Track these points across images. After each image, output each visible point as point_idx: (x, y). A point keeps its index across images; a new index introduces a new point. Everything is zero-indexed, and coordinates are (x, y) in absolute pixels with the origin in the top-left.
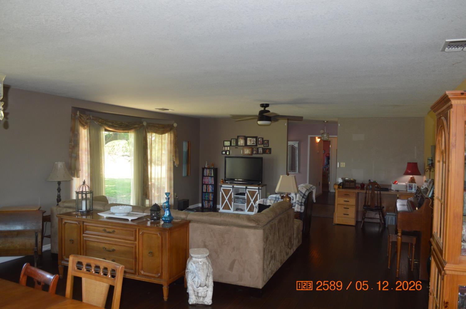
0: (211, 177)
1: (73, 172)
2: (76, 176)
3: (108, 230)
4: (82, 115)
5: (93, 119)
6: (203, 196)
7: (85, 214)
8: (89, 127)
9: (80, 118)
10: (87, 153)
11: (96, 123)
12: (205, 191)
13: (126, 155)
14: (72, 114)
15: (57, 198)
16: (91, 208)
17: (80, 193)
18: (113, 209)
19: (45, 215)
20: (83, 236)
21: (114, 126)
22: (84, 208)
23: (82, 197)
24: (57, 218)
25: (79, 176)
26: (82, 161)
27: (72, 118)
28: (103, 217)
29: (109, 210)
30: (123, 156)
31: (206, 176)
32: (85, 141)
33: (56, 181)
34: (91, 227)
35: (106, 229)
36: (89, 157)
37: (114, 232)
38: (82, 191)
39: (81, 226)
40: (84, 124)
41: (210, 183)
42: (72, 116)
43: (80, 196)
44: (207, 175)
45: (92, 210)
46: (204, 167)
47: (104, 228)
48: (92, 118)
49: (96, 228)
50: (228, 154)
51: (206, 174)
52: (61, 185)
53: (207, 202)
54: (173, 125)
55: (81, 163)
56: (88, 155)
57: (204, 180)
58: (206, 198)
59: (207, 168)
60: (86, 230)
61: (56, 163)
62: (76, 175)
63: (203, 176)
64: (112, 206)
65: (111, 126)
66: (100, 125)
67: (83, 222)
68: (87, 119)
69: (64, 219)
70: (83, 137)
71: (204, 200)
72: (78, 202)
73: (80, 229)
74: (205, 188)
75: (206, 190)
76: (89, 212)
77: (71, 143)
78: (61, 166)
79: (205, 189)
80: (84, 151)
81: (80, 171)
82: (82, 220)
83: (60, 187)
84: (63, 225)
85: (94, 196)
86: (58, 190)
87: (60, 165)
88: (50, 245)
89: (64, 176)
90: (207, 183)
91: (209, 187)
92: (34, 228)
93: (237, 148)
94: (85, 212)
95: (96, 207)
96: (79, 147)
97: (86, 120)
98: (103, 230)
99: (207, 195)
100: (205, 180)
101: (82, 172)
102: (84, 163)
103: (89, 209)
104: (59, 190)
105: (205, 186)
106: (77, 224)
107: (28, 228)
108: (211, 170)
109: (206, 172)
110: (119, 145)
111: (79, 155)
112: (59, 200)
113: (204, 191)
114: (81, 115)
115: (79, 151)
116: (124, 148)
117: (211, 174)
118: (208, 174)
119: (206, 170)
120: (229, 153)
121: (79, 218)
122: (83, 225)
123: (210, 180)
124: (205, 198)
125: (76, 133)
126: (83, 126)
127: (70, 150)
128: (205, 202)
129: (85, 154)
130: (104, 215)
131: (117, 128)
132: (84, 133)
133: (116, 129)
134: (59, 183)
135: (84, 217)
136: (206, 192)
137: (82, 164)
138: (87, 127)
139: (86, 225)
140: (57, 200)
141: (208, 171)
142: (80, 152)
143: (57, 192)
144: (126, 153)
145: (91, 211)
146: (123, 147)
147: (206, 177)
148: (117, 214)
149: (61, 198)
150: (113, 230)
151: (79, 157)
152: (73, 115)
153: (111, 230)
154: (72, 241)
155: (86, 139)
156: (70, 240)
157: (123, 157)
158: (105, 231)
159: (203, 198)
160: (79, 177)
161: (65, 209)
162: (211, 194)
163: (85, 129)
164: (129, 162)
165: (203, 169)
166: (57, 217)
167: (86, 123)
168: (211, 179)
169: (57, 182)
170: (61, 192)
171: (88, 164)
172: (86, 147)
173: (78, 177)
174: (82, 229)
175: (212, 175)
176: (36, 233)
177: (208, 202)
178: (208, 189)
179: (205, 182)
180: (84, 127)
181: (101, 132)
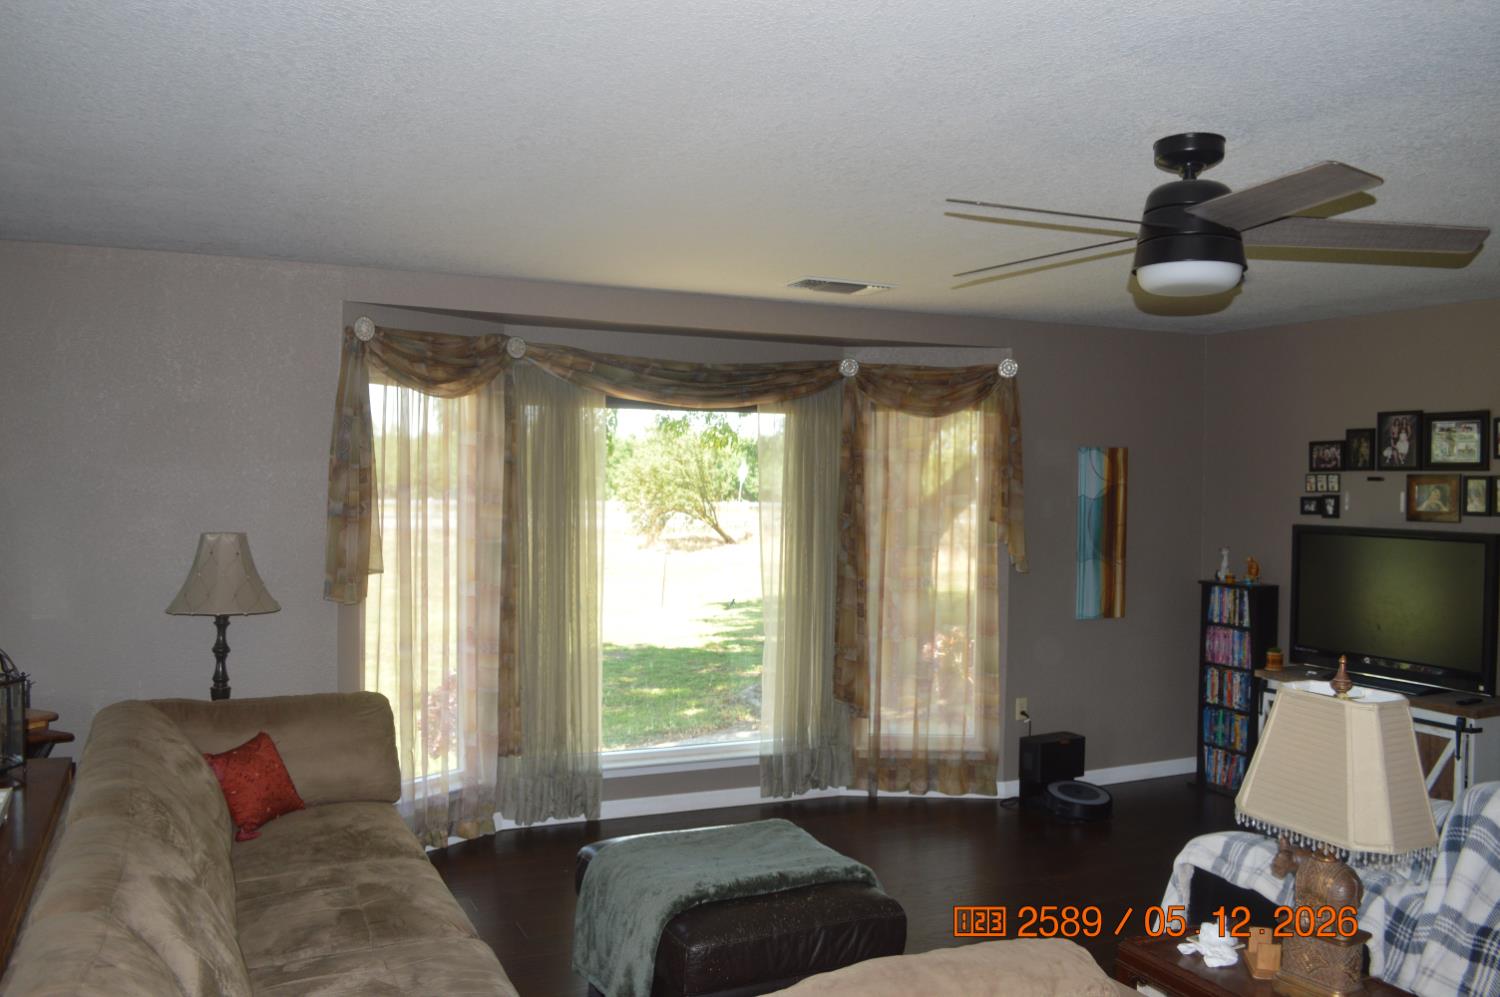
0: (1241, 628)
6: (1206, 724)
12: (1216, 700)
15: (211, 684)
31: (1220, 624)
33: (210, 613)
41: (1236, 664)
44: (1225, 621)
46: (1210, 577)
50: (1330, 510)
51: (1221, 614)
52: (229, 629)
53: (1221, 754)
54: (996, 368)
57: (1208, 643)
58: (1220, 736)
59: (1225, 586)
63: (1206, 623)
71: (1208, 745)
74: (1213, 685)
75: (1221, 695)
79: (1216, 692)
83: (224, 640)
86: (215, 650)
90: (1224, 662)
91: (1231, 681)
93: (1379, 479)
99: (1224, 722)
100: (1217, 642)
104: (221, 651)
105: (1213, 676)
108: (1242, 597)
109: (1222, 603)
113: (1212, 699)
117: (1241, 617)
118: (1226, 614)
119: (1222, 592)
120: (1337, 507)
123: (1236, 647)
124: (1215, 734)
128: (1213, 757)
134: (222, 622)
136: (1217, 707)
141: (1229, 596)
143: (212, 658)
147: (1221, 632)
159: (1206, 734)
162: (1239, 718)
165: (1207, 588)
168: (1240, 644)
170: (228, 661)
175: (1246, 622)
177: (1226, 756)
178: (1226, 693)
179: (1213, 656)
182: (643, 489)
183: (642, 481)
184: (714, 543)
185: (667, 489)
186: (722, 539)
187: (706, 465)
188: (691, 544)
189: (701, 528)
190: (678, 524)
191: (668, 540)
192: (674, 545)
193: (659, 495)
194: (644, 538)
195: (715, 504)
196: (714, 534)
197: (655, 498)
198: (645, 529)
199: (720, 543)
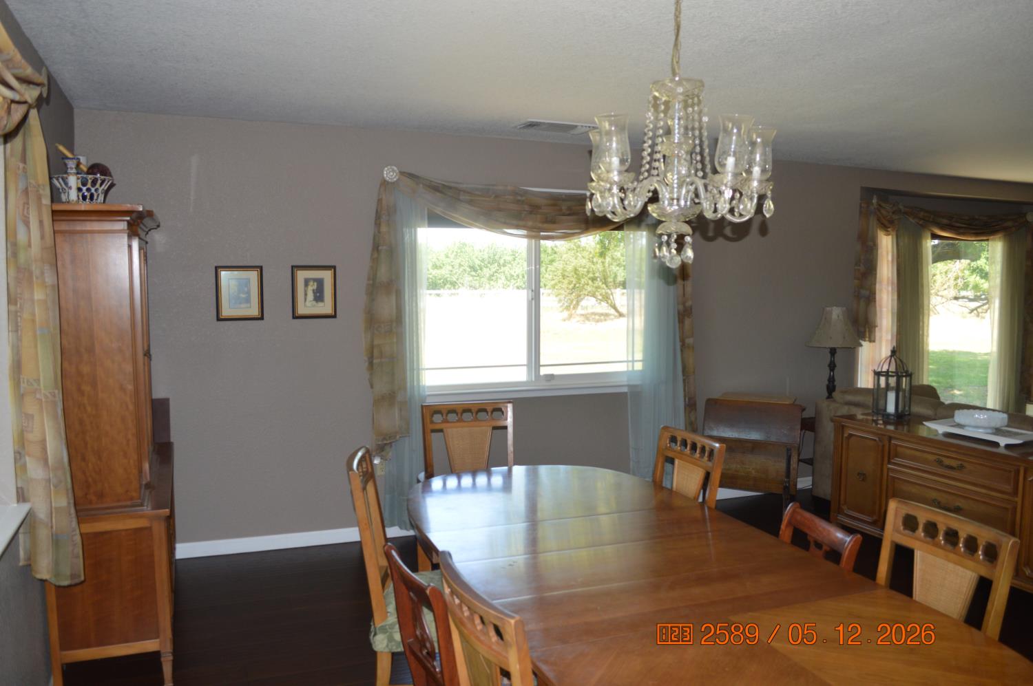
1: (862, 329)
2: (867, 339)
3: (947, 462)
4: (883, 205)
5: (905, 213)
7: (892, 421)
8: (897, 231)
9: (879, 211)
10: (890, 289)
11: (913, 221)
13: (963, 297)
14: (861, 204)
15: (827, 383)
16: (907, 408)
17: (883, 375)
18: (960, 416)
19: (806, 415)
20: (888, 469)
21: (953, 226)
22: (891, 408)
23: (887, 384)
24: (832, 424)
25: (875, 338)
26: (881, 307)
27: (861, 212)
28: (937, 431)
29: (953, 416)
30: (956, 298)
32: (888, 261)
33: (827, 346)
34: (908, 452)
35: (943, 459)
36: (896, 297)
37: (961, 467)
38: (888, 372)
39: (883, 446)
40: (886, 223)
42: (861, 207)
43: (883, 380)
45: (909, 415)
47: (938, 457)
48: (903, 211)
49: (918, 454)
52: (836, 355)
55: (878, 309)
56: (892, 293)
60: (896, 456)
61: (828, 309)
62: (867, 335)
64: (959, 409)
65: (947, 225)
66: (921, 225)
67: (890, 438)
68: (893, 213)
69: (846, 426)
70: (884, 253)
72: (877, 394)
73: (883, 451)
76: (901, 418)
77: (860, 266)
78: (838, 316)
80: (885, 282)
81: (877, 329)
82: (888, 434)
83: (834, 360)
84: (844, 439)
85: (915, 383)
86: (829, 366)
87: (836, 313)
88: (810, 478)
89: (844, 338)
92: (784, 440)
94: (892, 417)
95: (917, 409)
96: (876, 274)
97: (891, 214)
98: (935, 460)
101: (881, 329)
102: (884, 310)
103: (902, 411)
104: (832, 366)
106: (875, 440)
107: (773, 439)
110: (946, 273)
111: (875, 294)
112: (831, 388)
114: (880, 205)
115: (875, 284)
116: (959, 281)
121: (880, 429)
122: (890, 445)
125: (870, 243)
126: (885, 227)
127: (856, 281)
129: (888, 292)
130: (939, 428)
131: (961, 231)
132: (886, 244)
133: (959, 234)
134: (833, 351)
135: (891, 428)
137: (881, 311)
138: (893, 230)
139: (897, 445)
140: (828, 387)
142: (878, 286)
143: (827, 369)
144: (963, 293)
145: (905, 415)
146: (956, 279)
148: (970, 429)
149: (836, 383)
150: (960, 463)
151: (875, 298)
152: (863, 205)
153: (954, 463)
154: (863, 476)
155: (890, 258)
156: (859, 474)
157: (955, 301)
158: (940, 463)
160: (874, 341)
161: (846, 408)
163: (888, 235)
164: (971, 313)
166: (832, 420)
167: (891, 222)
169: (829, 350)
170: (835, 371)
171: (892, 313)
172: (890, 275)
173: (872, 340)
174: (887, 452)
176: (789, 450)
180: (888, 231)
181: (924, 242)
182: (566, 281)
183: (564, 277)
184: (612, 317)
185: (583, 281)
186: (616, 314)
187: (607, 265)
188: (597, 317)
189: (604, 308)
190: (589, 304)
191: (582, 315)
192: (587, 317)
193: (577, 285)
194: (566, 314)
195: (613, 291)
196: (612, 311)
197: (574, 288)
198: (568, 308)
199: (615, 316)
